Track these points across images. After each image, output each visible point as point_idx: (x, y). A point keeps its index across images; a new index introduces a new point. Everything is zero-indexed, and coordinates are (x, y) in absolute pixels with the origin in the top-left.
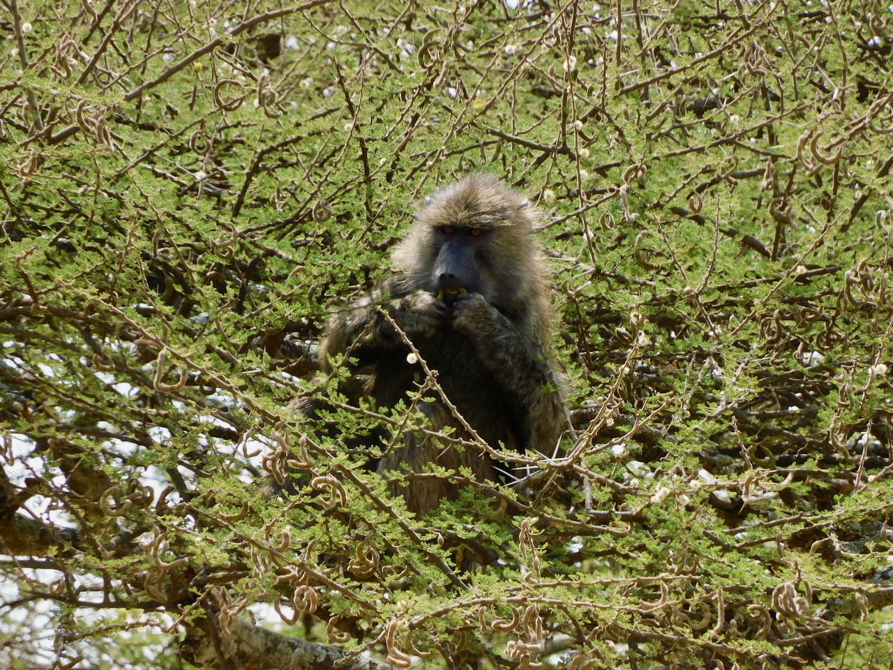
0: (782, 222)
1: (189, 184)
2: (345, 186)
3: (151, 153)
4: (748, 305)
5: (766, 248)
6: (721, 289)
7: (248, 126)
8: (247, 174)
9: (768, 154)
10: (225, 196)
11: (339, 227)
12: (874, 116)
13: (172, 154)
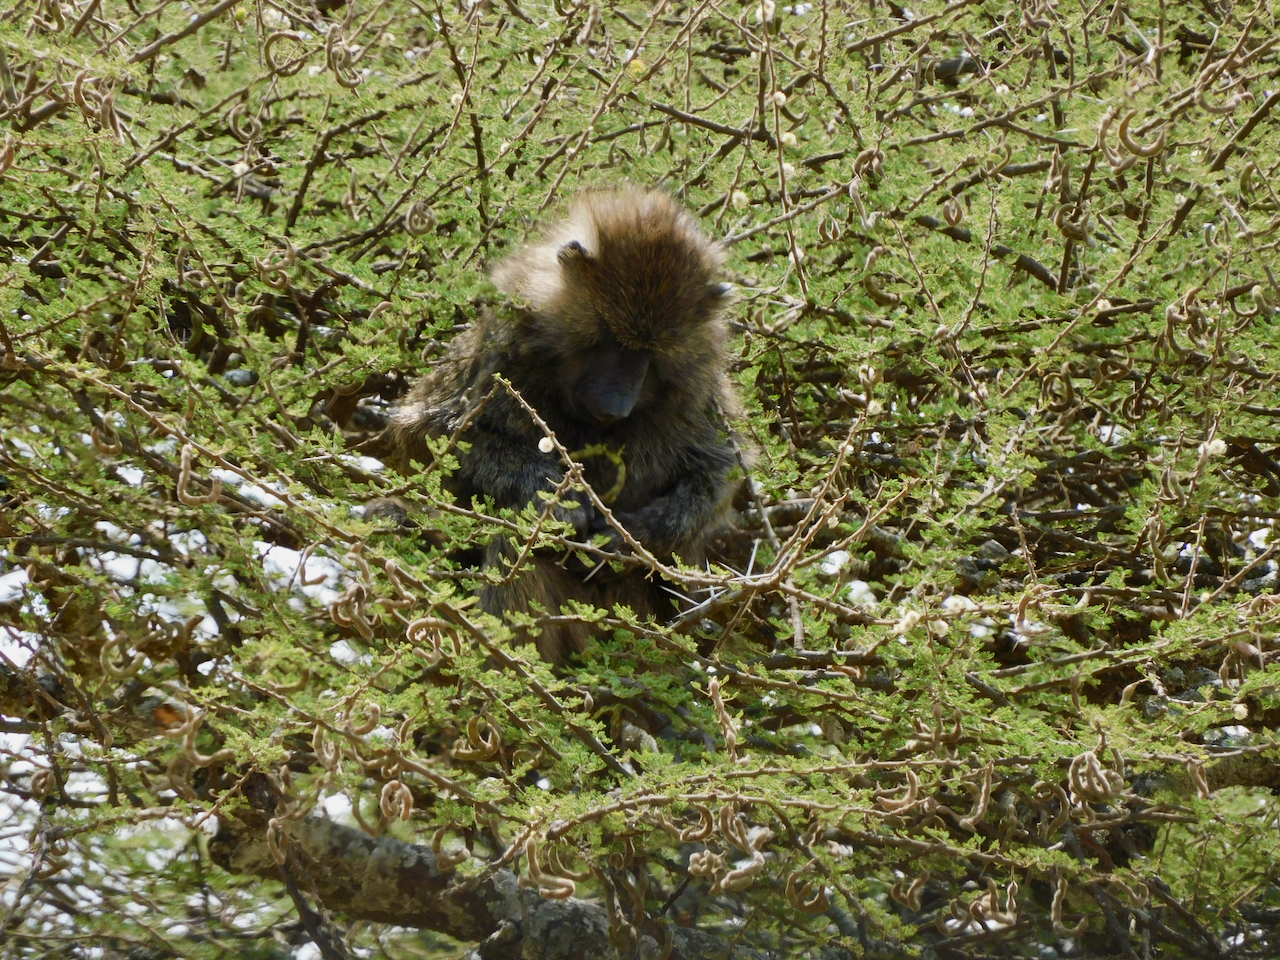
0: (1074, 236)
1: (224, 181)
2: (450, 184)
3: (173, 136)
4: (1026, 357)
5: (1051, 275)
6: (987, 334)
7: (308, 98)
8: (308, 165)
9: (1055, 141)
10: (276, 196)
11: (440, 242)
12: (1207, 88)
13: (200, 138)
